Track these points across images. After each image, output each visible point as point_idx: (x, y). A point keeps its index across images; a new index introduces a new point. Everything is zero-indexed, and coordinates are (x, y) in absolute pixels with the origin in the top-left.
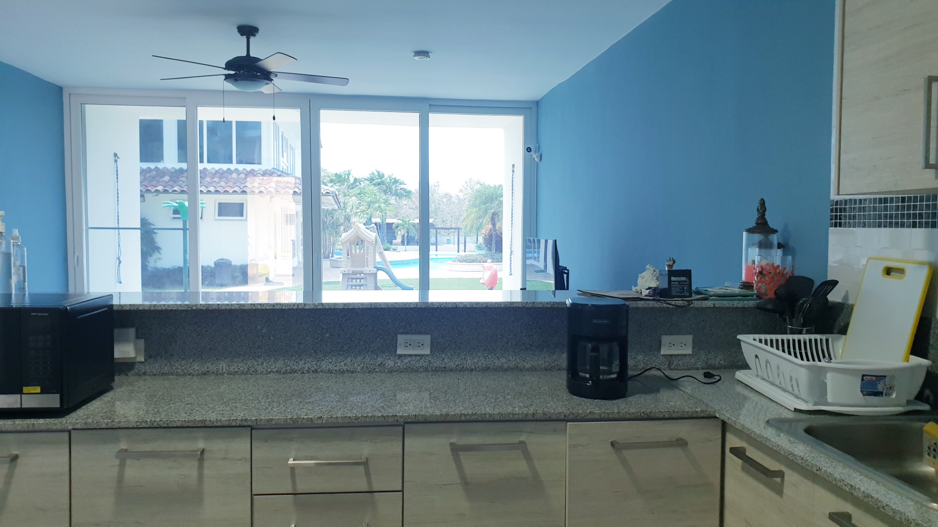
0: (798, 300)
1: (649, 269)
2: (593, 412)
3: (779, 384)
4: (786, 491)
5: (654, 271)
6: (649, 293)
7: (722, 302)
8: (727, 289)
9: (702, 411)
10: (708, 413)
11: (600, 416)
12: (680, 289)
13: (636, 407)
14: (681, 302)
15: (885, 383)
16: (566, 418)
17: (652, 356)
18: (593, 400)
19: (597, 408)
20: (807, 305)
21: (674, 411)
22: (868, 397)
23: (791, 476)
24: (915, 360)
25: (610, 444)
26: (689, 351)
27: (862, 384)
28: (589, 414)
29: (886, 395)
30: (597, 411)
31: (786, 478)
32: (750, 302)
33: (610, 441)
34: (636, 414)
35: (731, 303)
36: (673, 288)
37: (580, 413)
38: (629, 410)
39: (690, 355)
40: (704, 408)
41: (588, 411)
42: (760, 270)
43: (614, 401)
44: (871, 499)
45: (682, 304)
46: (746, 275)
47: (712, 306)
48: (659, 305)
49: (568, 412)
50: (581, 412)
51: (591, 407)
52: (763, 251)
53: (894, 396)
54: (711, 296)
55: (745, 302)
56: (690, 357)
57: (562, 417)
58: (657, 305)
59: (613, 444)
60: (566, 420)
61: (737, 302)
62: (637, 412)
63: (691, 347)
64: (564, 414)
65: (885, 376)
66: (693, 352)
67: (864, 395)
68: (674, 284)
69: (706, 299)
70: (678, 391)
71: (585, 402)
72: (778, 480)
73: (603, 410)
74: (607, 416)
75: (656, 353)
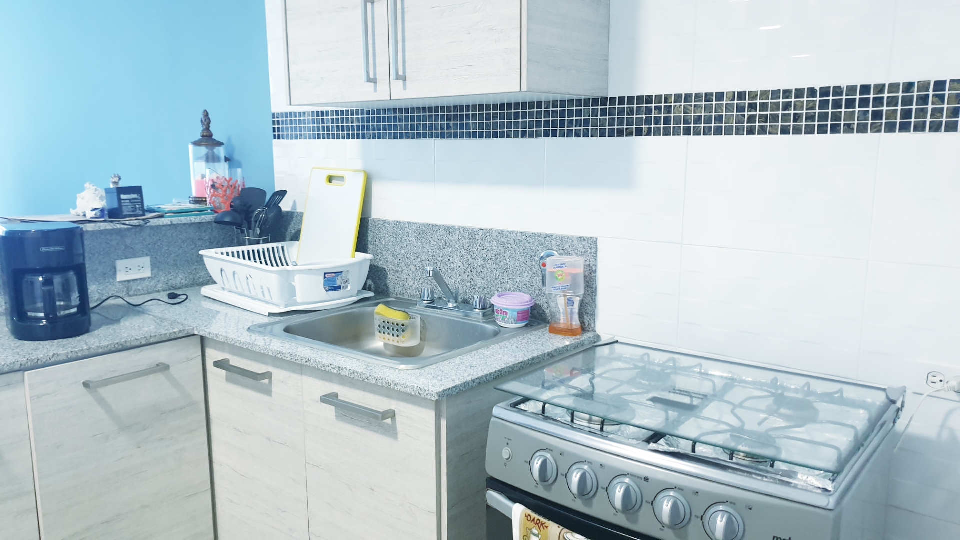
0: (253, 212)
1: (90, 188)
2: (57, 354)
3: (249, 294)
4: (274, 389)
5: (96, 190)
6: (95, 215)
7: (180, 218)
8: (180, 206)
9: (180, 331)
10: (186, 332)
11: (67, 357)
12: (132, 208)
13: (108, 339)
14: (136, 222)
15: (342, 278)
16: (23, 367)
17: (108, 284)
18: (52, 341)
19: (62, 349)
20: (262, 216)
21: (151, 337)
22: (330, 293)
23: (279, 375)
24: (361, 256)
25: (82, 385)
26: (147, 273)
27: (325, 281)
28: (53, 357)
29: (343, 289)
30: (61, 351)
31: (274, 378)
32: (207, 216)
33: (82, 382)
34: (110, 347)
35: (189, 218)
36: (124, 207)
37: (42, 358)
38: (101, 344)
39: (149, 278)
40: (182, 328)
41: (51, 354)
42: (212, 183)
43: (78, 338)
44: (356, 374)
45: (138, 224)
46: (198, 190)
47: (169, 223)
48: (111, 226)
49: (25, 359)
50: (42, 356)
51: (53, 349)
52: (211, 165)
53: (349, 288)
54: (166, 213)
55: (203, 217)
56: (150, 280)
57: (17, 367)
58: (109, 226)
59: (86, 385)
60: (23, 369)
61: (195, 217)
62: (111, 345)
63: (150, 269)
64: (19, 363)
65: (342, 272)
66: (152, 274)
67: (327, 291)
68: (125, 203)
69: (162, 217)
70: (147, 316)
71: (43, 346)
72: (266, 381)
73: (70, 349)
74: (75, 356)
75: (112, 281)
